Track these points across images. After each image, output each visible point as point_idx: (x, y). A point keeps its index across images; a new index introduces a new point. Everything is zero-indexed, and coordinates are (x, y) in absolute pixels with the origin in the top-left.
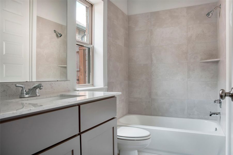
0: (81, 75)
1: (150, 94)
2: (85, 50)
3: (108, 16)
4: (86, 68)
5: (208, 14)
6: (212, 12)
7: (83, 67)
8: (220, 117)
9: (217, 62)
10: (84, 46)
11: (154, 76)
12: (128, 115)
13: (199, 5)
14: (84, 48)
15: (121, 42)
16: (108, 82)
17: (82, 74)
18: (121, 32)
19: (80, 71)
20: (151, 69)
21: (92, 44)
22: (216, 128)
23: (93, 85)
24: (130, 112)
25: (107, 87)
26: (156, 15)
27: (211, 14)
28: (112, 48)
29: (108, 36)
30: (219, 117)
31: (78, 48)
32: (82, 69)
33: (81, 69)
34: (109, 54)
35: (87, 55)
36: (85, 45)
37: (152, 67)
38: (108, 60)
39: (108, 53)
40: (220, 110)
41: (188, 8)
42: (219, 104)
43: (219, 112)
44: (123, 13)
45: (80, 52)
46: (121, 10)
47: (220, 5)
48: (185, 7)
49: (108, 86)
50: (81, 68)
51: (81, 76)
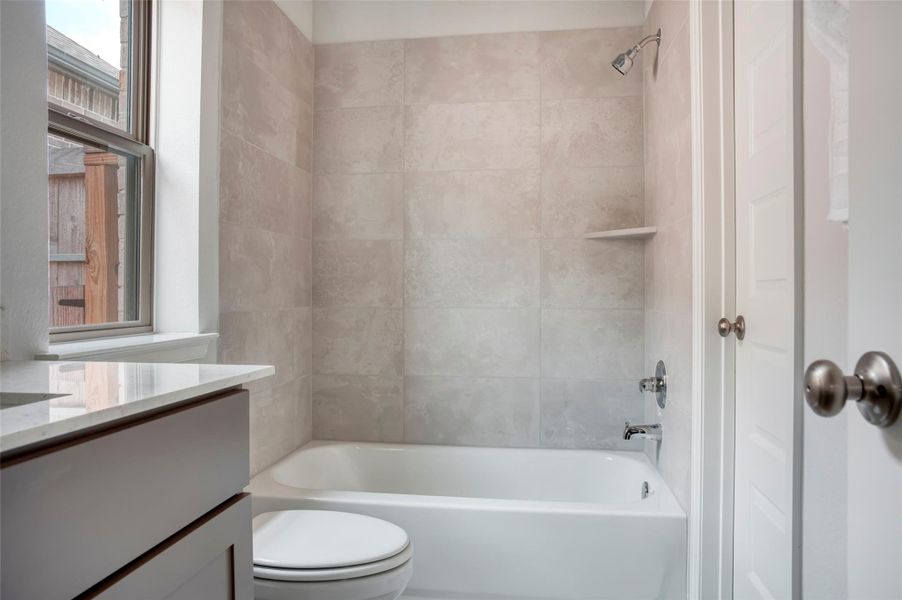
0: (96, 282)
1: (400, 359)
2: (117, 167)
3: (225, 24)
4: (120, 248)
5: (619, 61)
6: (631, 56)
7: (104, 244)
8: (659, 442)
9: (643, 240)
10: (110, 146)
11: (414, 287)
12: (314, 446)
13: (584, 31)
14: (110, 158)
15: (282, 147)
16: (221, 315)
17: (97, 278)
18: (283, 106)
19: (91, 263)
20: (404, 260)
21: (147, 143)
22: (646, 486)
23: (149, 327)
24: (320, 432)
25: (217, 334)
26: (424, 49)
27: (627, 62)
28: (241, 164)
29: (226, 112)
30: (655, 443)
31: (82, 156)
32: (99, 253)
33: (94, 252)
34: (227, 192)
35: (124, 192)
36: (116, 144)
37: (407, 252)
38: (222, 215)
39: (221, 184)
40: (660, 414)
41: (546, 37)
42: (654, 395)
43: (654, 423)
44: (293, 29)
45: (90, 177)
46: (283, 13)
47: (659, 34)
48: (535, 33)
49: (220, 332)
50: (95, 247)
51: (92, 283)
